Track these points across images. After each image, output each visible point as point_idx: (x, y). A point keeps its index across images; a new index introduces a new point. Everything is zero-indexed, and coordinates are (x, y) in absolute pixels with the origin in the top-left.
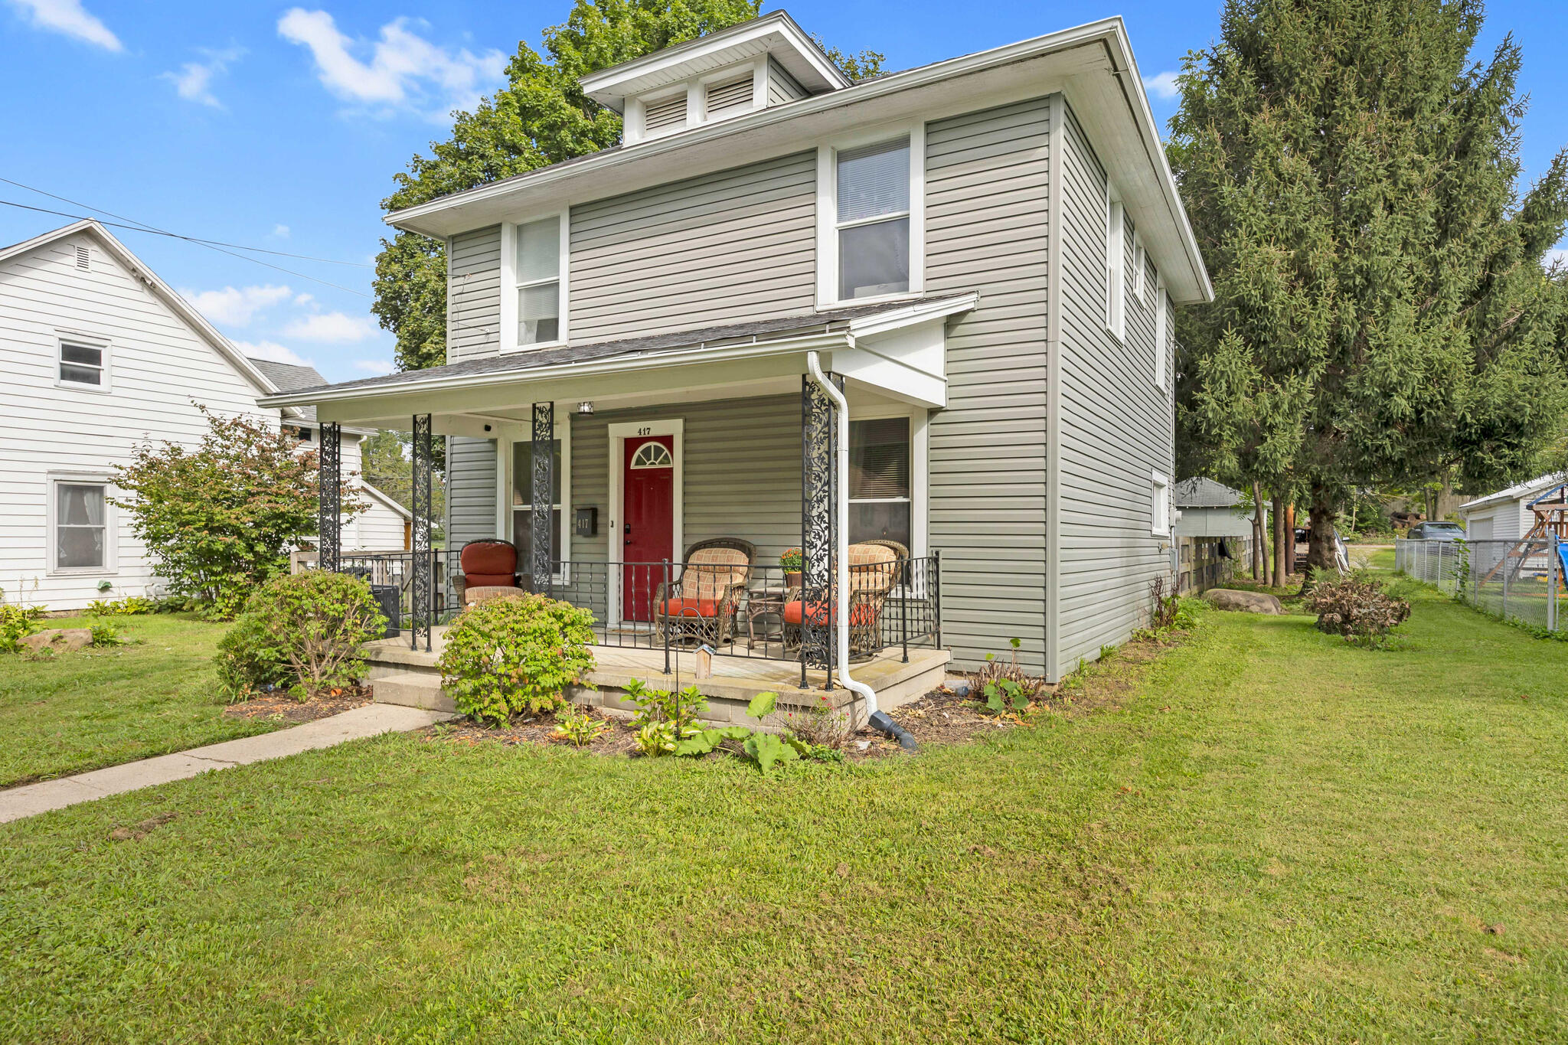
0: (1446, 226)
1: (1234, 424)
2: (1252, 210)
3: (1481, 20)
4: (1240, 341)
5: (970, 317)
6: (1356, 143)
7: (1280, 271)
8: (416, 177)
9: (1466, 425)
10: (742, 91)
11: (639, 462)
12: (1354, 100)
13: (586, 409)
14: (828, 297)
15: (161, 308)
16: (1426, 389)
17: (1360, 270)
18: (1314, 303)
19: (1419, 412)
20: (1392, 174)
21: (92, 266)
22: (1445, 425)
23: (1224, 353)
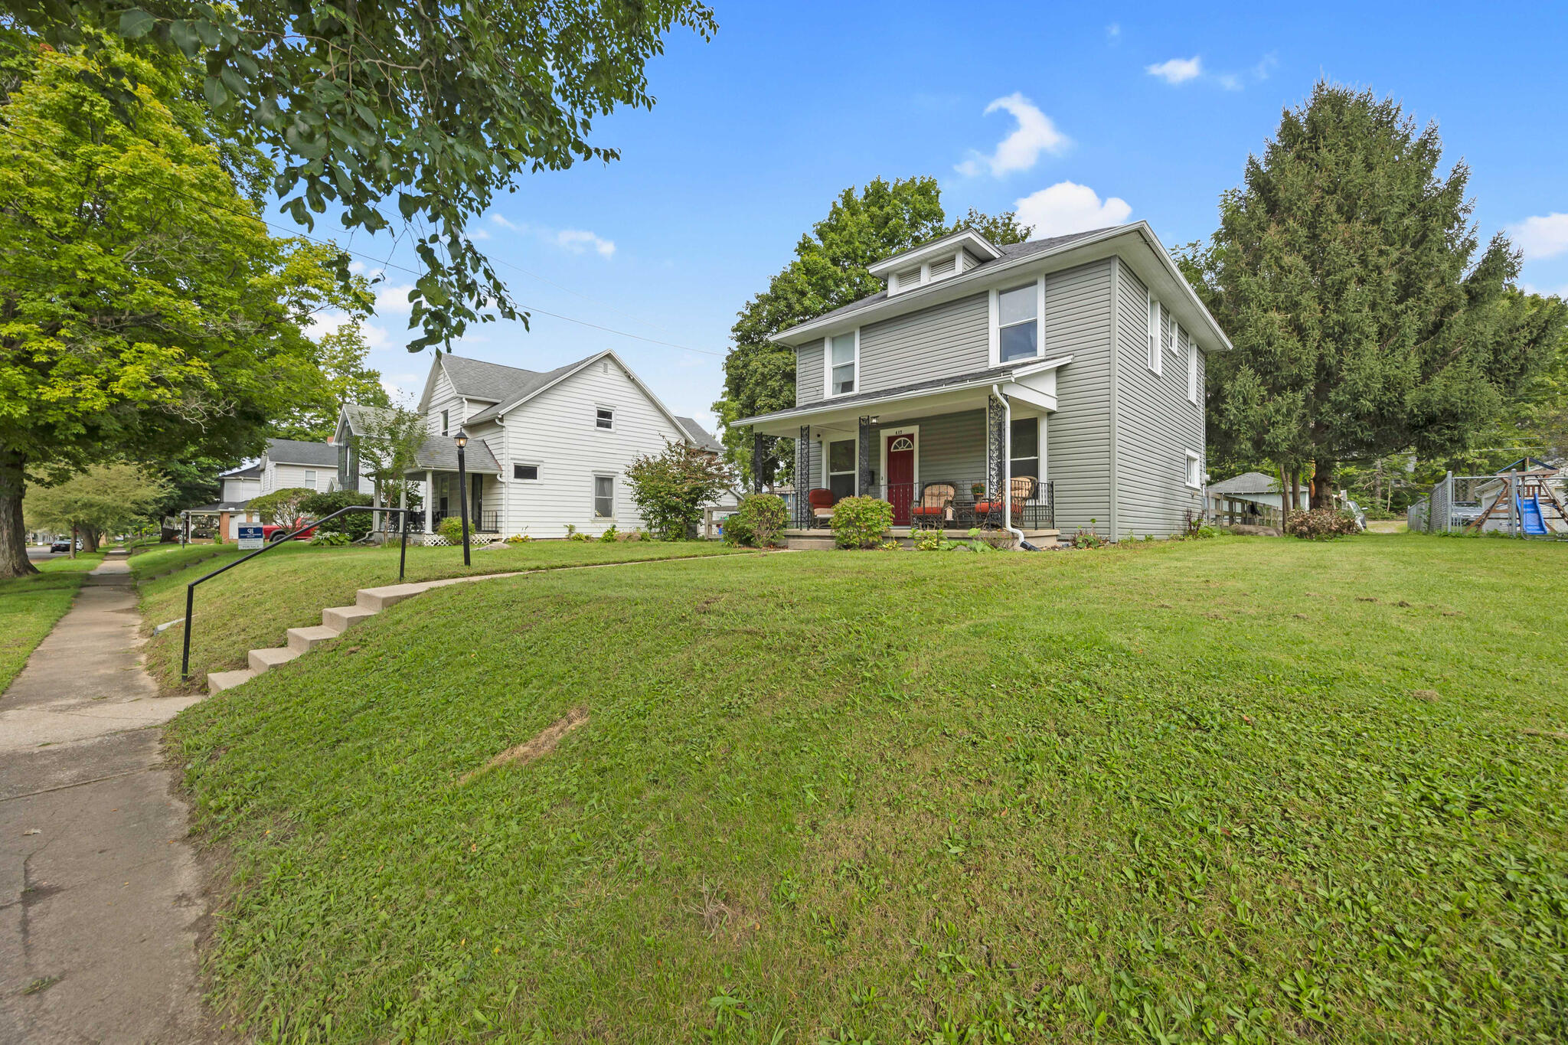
0: (1407, 290)
1: (1248, 423)
2: (1261, 291)
3: (1439, 151)
4: (1252, 371)
5: (1070, 367)
6: (1336, 245)
7: (1280, 328)
8: (748, 313)
9: (1415, 416)
10: (949, 265)
11: (896, 447)
12: (1335, 217)
13: (875, 421)
14: (995, 362)
15: (636, 391)
16: (1385, 394)
17: (1338, 323)
18: (1304, 346)
19: (1381, 409)
20: (1363, 262)
21: (609, 371)
22: (1400, 416)
23: (1241, 379)
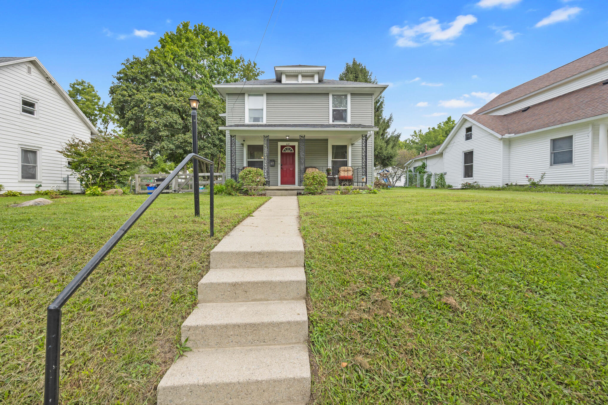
11: (285, 151)
13: (288, 138)
14: (331, 121)
